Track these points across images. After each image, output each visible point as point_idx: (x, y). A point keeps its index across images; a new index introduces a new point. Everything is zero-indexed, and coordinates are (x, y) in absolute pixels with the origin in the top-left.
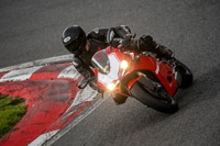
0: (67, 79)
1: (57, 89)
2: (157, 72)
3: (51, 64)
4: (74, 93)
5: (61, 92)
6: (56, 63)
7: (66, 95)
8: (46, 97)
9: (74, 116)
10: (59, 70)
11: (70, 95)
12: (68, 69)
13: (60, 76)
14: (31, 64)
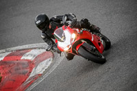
0: (27, 60)
1: (20, 66)
2: (92, 40)
3: (17, 51)
4: (31, 69)
5: (23, 68)
6: (20, 50)
7: (26, 70)
8: (13, 71)
9: (31, 84)
10: (22, 55)
11: (29, 70)
12: (27, 53)
13: (22, 58)
14: (4, 51)
